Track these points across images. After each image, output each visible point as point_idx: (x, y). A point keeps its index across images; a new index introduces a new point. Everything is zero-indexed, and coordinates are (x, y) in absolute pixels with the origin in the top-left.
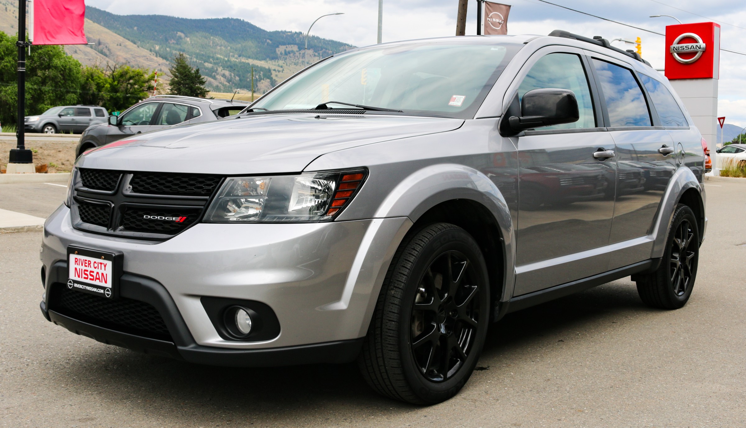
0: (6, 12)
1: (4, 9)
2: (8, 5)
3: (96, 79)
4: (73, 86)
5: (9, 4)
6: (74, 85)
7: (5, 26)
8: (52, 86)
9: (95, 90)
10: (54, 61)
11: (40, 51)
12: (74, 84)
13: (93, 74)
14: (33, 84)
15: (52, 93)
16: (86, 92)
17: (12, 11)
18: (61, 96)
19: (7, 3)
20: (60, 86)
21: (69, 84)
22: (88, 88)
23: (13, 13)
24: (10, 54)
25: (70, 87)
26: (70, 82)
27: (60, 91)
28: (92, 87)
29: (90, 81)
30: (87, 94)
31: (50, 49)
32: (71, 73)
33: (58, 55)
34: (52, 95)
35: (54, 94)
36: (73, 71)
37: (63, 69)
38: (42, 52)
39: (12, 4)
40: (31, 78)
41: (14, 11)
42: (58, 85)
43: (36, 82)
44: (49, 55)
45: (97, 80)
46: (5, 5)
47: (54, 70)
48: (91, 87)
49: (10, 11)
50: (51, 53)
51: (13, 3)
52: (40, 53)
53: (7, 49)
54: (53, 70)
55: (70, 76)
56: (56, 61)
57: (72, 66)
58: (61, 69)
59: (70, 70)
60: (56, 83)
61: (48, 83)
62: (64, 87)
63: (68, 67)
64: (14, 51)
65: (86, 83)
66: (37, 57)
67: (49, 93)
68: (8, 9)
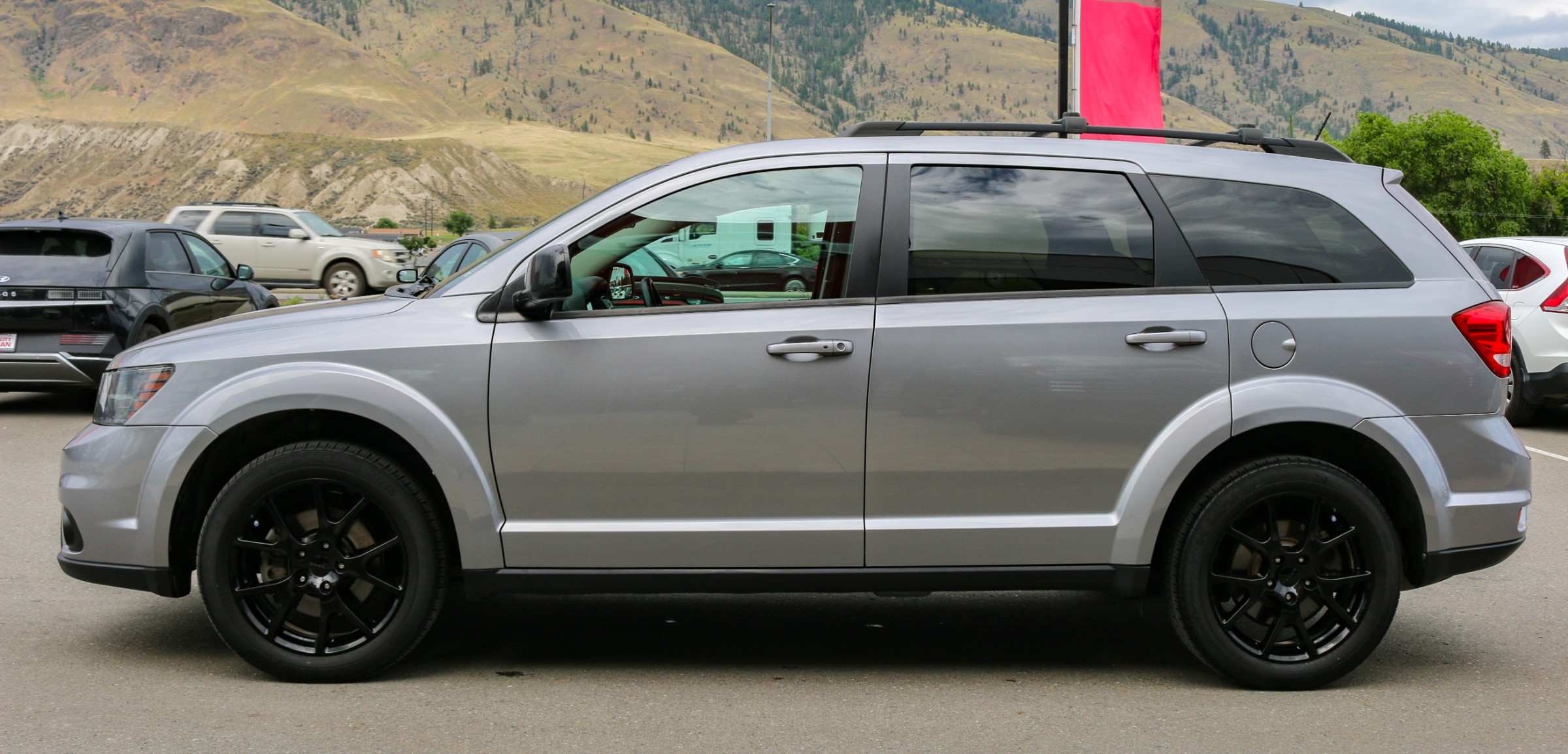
0: (1464, 76)
1: (1462, 70)
2: (1469, 62)
3: (1563, 190)
4: (1510, 208)
5: (1471, 61)
6: (1513, 205)
7: (1462, 101)
8: (1471, 208)
9: (1558, 212)
10: (1475, 162)
11: (1449, 146)
12: (1514, 202)
13: (1555, 182)
14: (1436, 206)
15: (1473, 222)
16: (1541, 216)
17: (1476, 73)
18: (1489, 226)
19: (1467, 59)
20: (1486, 207)
21: (1503, 203)
22: (1543, 209)
23: (1478, 76)
24: (1395, 155)
25: (1505, 209)
26: (1504, 200)
27: (1487, 216)
28: (1551, 207)
29: (1547, 196)
30: (1543, 220)
31: (1467, 141)
32: (1507, 183)
33: (1483, 152)
34: (1471, 225)
35: (1476, 222)
36: (1510, 178)
37: (1492, 175)
38: (1453, 148)
39: (1475, 60)
40: (1434, 196)
41: (1480, 72)
42: (1483, 207)
43: (1443, 203)
44: (1466, 152)
45: (1563, 193)
46: (1464, 64)
47: (1476, 178)
48: (1549, 206)
49: (1472, 72)
50: (1470, 148)
51: (1477, 58)
52: (1451, 150)
53: (1391, 147)
54: (1473, 178)
55: (1504, 187)
56: (1478, 162)
57: (1508, 170)
58: (1488, 175)
59: (1505, 176)
60: (1480, 202)
61: (1464, 203)
62: (1493, 208)
63: (1501, 171)
64: (1402, 150)
65: (1540, 199)
66: (1446, 157)
67: (1466, 221)
68: (1469, 69)
